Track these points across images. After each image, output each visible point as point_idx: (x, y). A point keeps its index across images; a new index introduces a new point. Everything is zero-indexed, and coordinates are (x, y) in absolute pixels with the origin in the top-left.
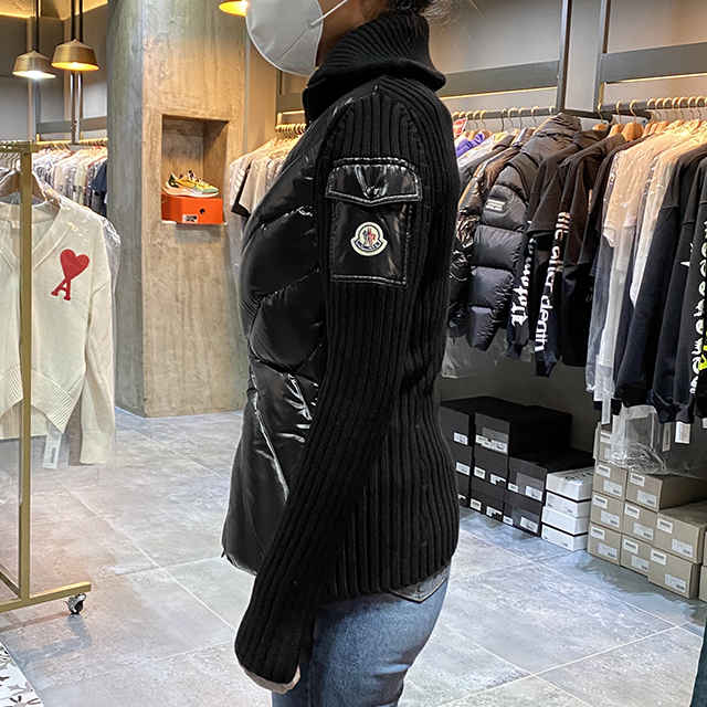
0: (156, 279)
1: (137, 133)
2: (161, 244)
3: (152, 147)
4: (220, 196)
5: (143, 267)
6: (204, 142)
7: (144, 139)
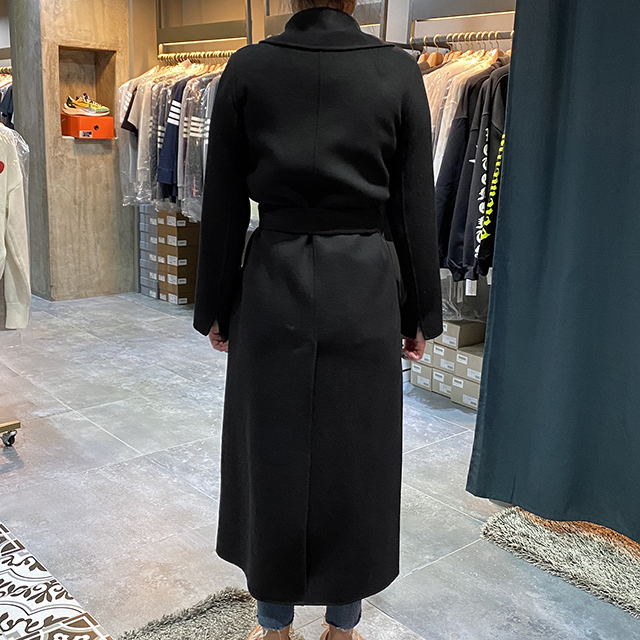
0: (58, 186)
1: (37, 62)
2: (62, 156)
3: (51, 74)
4: (111, 114)
5: (48, 176)
6: (96, 69)
7: (44, 67)
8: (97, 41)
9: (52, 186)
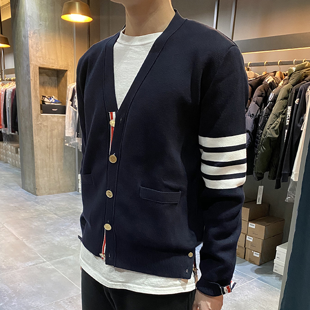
0: (39, 139)
1: (28, 75)
2: (41, 124)
3: (35, 82)
5: (34, 134)
6: (57, 80)
7: (31, 78)
8: (58, 65)
9: (36, 139)
